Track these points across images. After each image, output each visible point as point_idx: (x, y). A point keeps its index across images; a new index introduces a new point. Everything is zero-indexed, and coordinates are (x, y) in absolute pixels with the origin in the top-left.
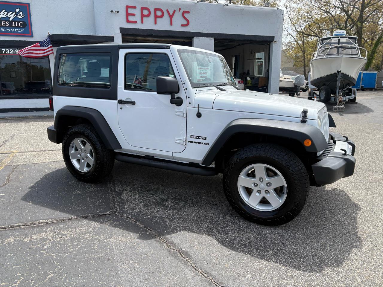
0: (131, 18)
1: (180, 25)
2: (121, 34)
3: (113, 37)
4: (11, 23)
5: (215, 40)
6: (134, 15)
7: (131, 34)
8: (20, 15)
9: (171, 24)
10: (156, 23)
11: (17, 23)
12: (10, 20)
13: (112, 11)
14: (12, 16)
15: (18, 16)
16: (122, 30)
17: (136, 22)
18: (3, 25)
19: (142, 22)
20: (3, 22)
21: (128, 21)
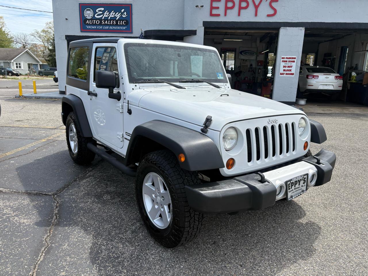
0: (214, 12)
1: (266, 16)
2: (203, 28)
3: (196, 31)
4: (117, 22)
5: (306, 30)
6: (218, 8)
7: (213, 27)
8: (124, 15)
9: (256, 15)
10: (239, 15)
11: (121, 21)
12: (117, 19)
13: (197, 6)
14: (118, 16)
15: (123, 16)
16: (205, 24)
17: (218, 15)
18: (111, 24)
19: (225, 15)
20: (111, 21)
21: (211, 15)
